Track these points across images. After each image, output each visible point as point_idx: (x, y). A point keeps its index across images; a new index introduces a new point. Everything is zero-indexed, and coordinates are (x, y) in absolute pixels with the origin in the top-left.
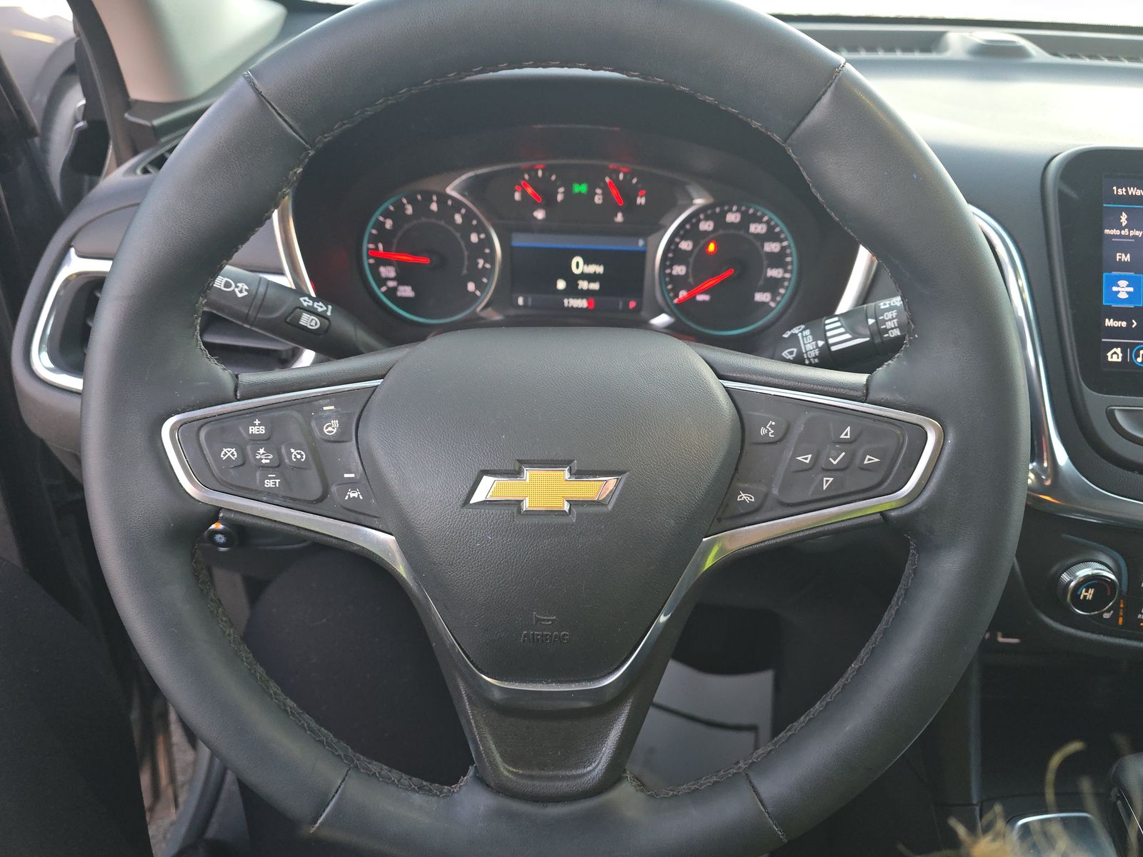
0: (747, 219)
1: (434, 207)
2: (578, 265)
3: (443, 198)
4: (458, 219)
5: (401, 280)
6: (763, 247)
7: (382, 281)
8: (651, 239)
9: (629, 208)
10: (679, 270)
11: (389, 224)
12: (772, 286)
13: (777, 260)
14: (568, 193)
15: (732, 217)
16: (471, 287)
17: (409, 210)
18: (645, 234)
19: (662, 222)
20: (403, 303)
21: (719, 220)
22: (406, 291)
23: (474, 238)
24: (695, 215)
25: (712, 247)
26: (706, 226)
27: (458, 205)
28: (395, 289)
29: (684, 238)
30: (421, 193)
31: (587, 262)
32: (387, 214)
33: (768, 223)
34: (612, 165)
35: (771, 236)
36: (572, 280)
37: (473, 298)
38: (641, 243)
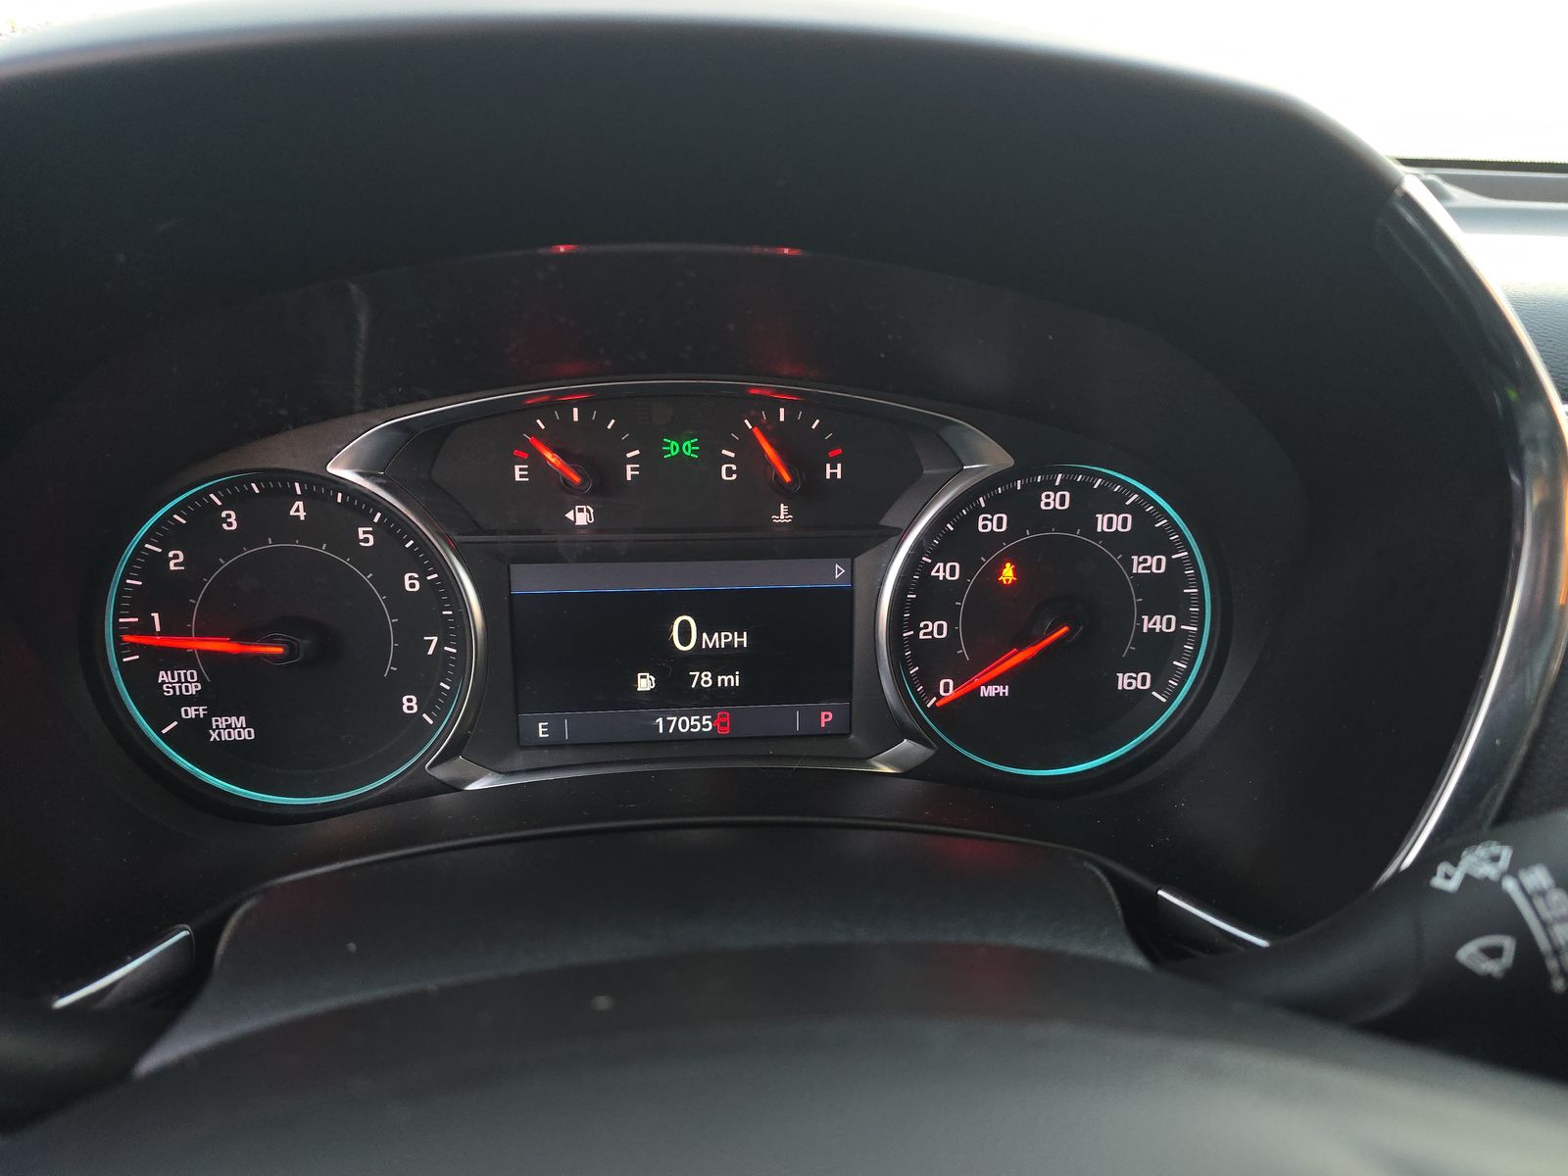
0: (1088, 503)
1: (298, 510)
2: (685, 634)
3: (322, 488)
4: (365, 536)
5: (217, 700)
6: (1129, 564)
7: (162, 708)
8: (863, 562)
9: (808, 490)
10: (934, 629)
11: (176, 560)
12: (1157, 654)
13: (1164, 593)
14: (651, 459)
15: (1052, 501)
16: (409, 704)
17: (231, 521)
18: (848, 552)
19: (888, 520)
20: (223, 759)
21: (1023, 509)
22: (234, 728)
23: (411, 582)
24: (966, 499)
25: (1008, 573)
26: (991, 524)
27: (360, 504)
28: (202, 725)
29: (940, 555)
30: (263, 475)
31: (707, 626)
32: (167, 535)
33: (1136, 510)
34: (757, 388)
35: (1148, 537)
36: (674, 671)
37: (416, 731)
38: (839, 571)
